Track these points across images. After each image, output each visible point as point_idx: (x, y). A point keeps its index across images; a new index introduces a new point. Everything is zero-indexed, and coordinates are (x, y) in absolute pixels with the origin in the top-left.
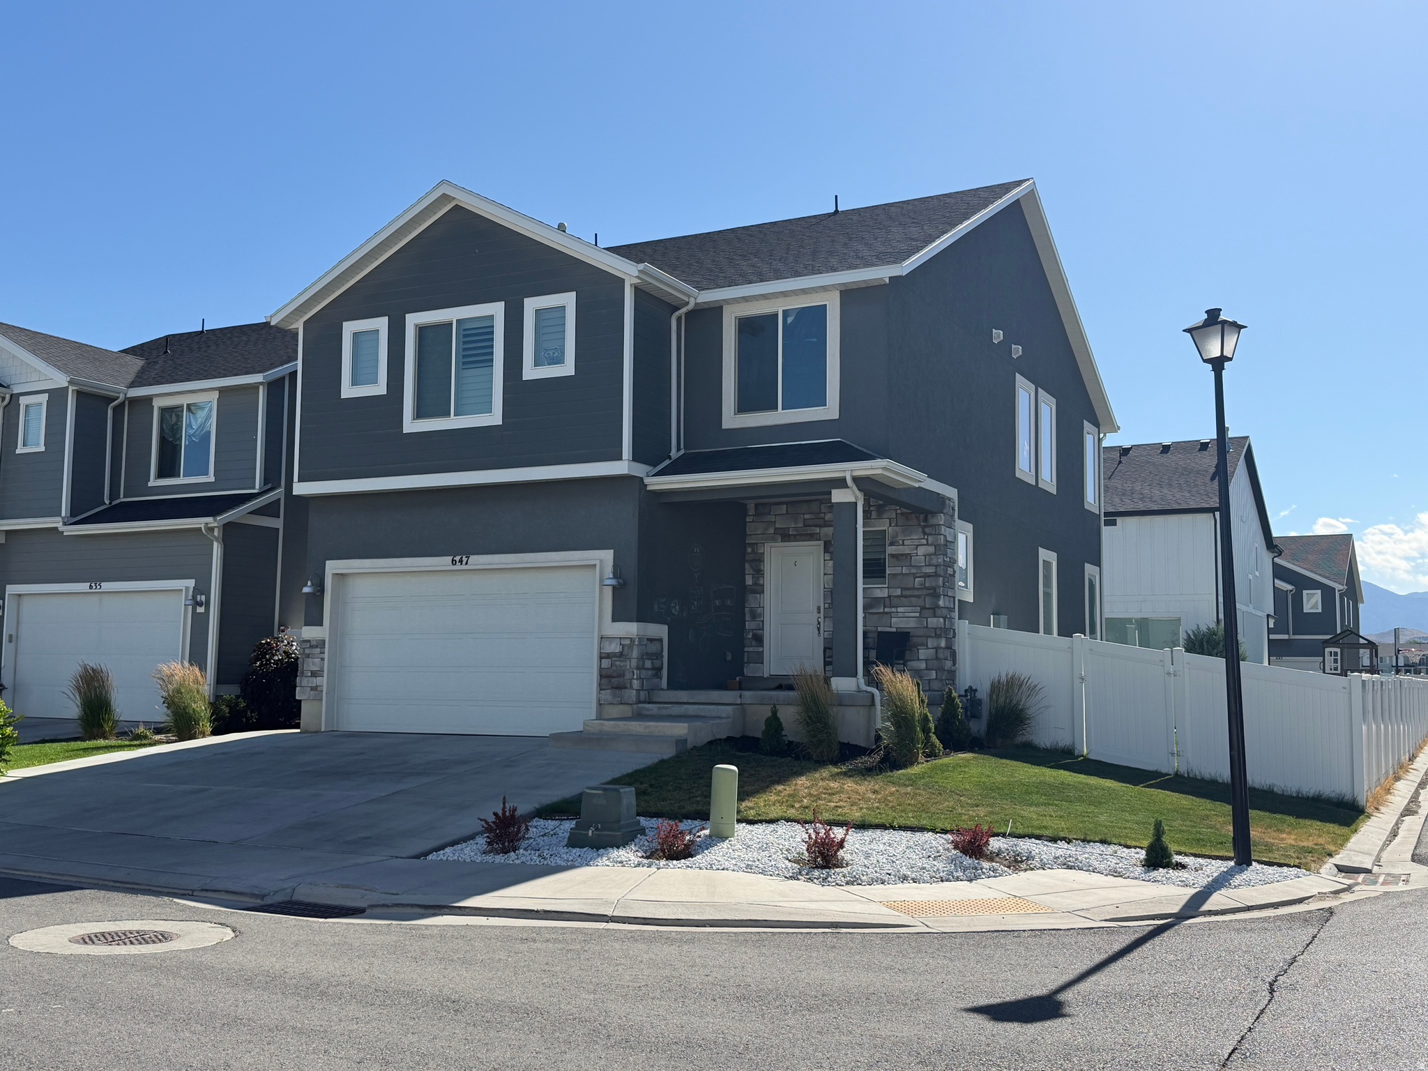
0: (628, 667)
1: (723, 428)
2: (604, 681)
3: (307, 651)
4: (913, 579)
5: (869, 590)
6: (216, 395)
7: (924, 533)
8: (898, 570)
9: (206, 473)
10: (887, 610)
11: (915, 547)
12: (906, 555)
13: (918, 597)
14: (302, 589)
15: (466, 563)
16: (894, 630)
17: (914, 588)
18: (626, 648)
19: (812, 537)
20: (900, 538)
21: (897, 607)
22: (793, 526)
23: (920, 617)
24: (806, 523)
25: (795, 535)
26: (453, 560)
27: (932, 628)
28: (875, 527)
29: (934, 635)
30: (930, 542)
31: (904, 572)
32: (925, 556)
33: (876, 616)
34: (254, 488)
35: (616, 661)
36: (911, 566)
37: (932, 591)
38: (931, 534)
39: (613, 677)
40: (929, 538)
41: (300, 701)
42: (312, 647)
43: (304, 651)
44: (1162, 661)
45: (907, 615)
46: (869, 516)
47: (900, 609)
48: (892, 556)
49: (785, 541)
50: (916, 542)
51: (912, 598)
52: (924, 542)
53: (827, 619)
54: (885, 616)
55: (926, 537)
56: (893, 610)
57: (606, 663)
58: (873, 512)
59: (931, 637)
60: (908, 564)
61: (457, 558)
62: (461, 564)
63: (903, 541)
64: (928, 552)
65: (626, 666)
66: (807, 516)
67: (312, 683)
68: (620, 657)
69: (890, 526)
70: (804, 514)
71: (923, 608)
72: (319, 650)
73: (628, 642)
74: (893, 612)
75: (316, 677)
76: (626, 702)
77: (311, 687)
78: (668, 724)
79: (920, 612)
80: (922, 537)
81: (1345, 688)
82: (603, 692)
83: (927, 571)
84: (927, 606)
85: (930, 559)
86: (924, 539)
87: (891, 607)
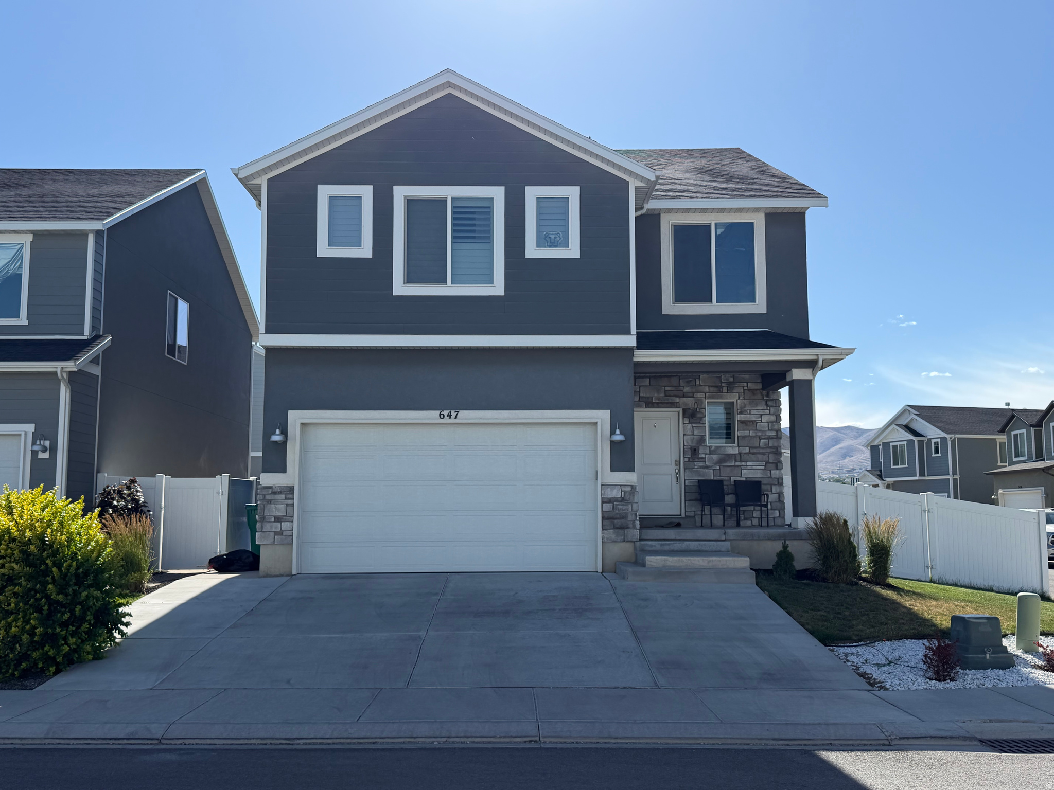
0: (630, 510)
1: (663, 313)
2: (606, 522)
3: (268, 497)
4: (758, 440)
5: (722, 448)
6: (30, 237)
7: (767, 405)
8: (746, 433)
9: (17, 315)
10: (737, 464)
11: (760, 416)
12: (752, 421)
13: (764, 454)
14: (270, 437)
15: (456, 417)
16: (744, 479)
17: (759, 447)
18: (627, 494)
19: (672, 405)
20: (748, 408)
21: (746, 462)
22: (656, 395)
23: (765, 469)
24: (667, 394)
25: (657, 403)
26: (440, 414)
27: (775, 478)
28: (727, 399)
29: (777, 483)
30: (772, 412)
31: (751, 435)
32: (768, 423)
33: (728, 468)
34: (83, 334)
35: (619, 505)
36: (756, 430)
37: (774, 450)
38: (772, 406)
39: (616, 519)
40: (771, 409)
41: (260, 545)
42: (274, 493)
43: (265, 497)
44: (920, 502)
45: (754, 467)
46: (721, 390)
47: (748, 463)
48: (742, 422)
49: (649, 408)
50: (761, 412)
51: (758, 455)
52: (767, 412)
53: (686, 470)
54: (736, 468)
55: (769, 408)
56: (743, 464)
57: (608, 507)
58: (724, 388)
59: (775, 485)
60: (754, 429)
61: (446, 413)
62: (450, 418)
63: (750, 410)
64: (770, 420)
65: (628, 509)
66: (667, 388)
67: (276, 528)
68: (621, 501)
69: (739, 399)
70: (665, 387)
71: (767, 463)
72: (283, 496)
73: (629, 489)
74: (743, 466)
75: (281, 522)
76: (630, 540)
77: (274, 532)
78: (731, 558)
79: (765, 466)
80: (766, 408)
81: (1035, 519)
82: (604, 531)
83: (770, 434)
84: (771, 461)
85: (773, 426)
86: (767, 409)
87: (741, 461)
